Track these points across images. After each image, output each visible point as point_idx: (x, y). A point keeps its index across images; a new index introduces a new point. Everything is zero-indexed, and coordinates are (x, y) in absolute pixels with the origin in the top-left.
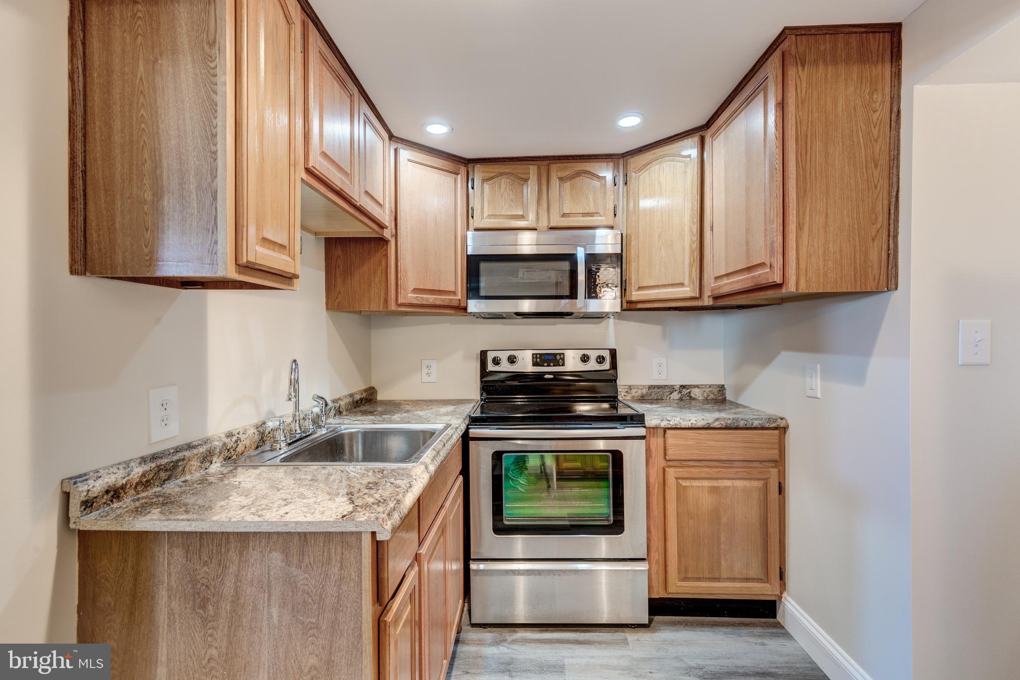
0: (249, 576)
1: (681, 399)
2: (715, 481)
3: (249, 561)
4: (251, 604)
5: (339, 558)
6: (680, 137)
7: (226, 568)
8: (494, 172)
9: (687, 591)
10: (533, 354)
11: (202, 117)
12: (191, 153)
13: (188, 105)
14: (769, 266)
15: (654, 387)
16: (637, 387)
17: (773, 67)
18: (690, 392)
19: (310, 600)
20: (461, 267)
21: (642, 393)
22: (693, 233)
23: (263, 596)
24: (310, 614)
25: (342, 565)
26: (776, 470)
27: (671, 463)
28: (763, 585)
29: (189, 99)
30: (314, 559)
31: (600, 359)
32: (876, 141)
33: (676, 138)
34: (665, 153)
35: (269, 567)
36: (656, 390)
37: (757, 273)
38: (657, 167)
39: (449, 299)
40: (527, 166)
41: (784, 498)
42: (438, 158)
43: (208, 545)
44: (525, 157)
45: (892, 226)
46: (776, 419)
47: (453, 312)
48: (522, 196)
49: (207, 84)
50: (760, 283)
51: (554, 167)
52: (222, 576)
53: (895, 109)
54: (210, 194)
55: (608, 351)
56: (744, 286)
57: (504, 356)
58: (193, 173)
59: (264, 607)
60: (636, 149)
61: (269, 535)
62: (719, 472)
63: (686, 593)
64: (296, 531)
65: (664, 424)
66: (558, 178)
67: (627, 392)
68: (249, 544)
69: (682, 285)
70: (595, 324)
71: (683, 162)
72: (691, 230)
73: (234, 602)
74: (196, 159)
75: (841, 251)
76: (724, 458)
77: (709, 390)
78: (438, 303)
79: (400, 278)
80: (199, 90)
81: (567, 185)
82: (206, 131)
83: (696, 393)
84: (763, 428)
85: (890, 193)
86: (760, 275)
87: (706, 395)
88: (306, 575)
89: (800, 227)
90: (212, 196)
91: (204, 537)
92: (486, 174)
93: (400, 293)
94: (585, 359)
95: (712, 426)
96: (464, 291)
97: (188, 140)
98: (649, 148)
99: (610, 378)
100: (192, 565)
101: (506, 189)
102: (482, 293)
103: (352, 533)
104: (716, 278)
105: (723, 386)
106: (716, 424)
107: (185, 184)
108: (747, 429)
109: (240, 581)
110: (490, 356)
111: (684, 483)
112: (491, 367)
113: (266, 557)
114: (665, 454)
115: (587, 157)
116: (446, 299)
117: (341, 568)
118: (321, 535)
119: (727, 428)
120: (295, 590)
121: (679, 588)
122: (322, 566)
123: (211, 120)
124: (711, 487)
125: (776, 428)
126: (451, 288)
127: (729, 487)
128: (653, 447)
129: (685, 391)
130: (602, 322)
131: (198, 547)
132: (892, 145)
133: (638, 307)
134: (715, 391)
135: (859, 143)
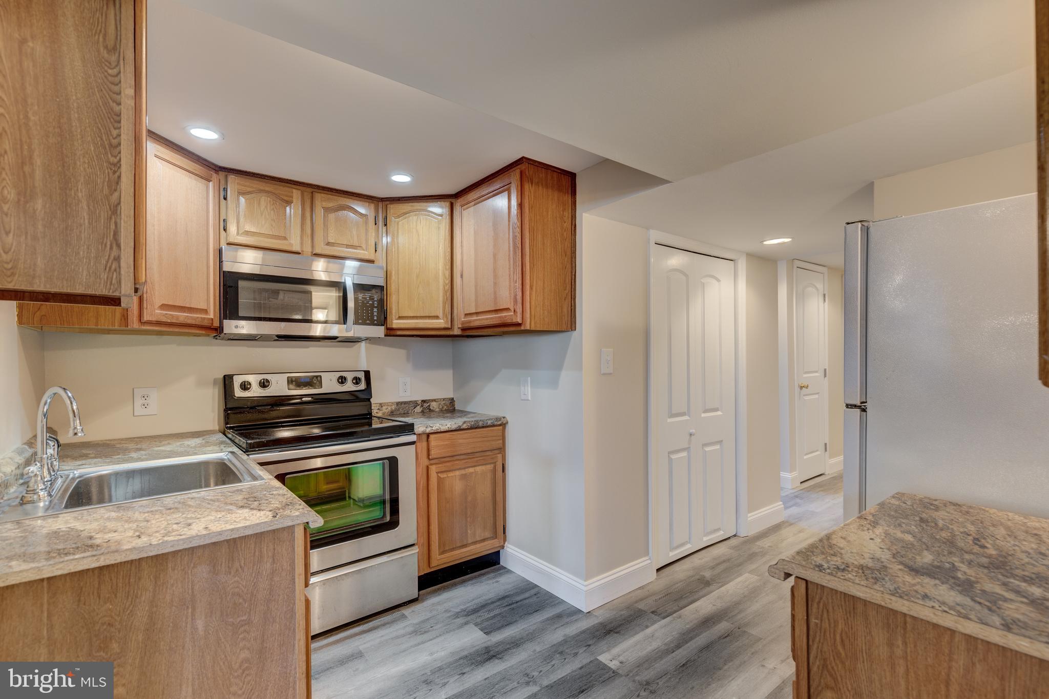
0: (168, 598)
1: (422, 412)
2: (463, 470)
3: (168, 583)
4: (171, 624)
5: (270, 554)
6: (433, 198)
7: (136, 597)
8: (251, 187)
9: (445, 562)
10: (288, 378)
11: (96, 123)
12: (80, 158)
13: (75, 104)
14: (513, 311)
15: (402, 403)
16: (387, 404)
17: (514, 177)
18: (429, 406)
19: (241, 601)
20: (214, 283)
21: (392, 409)
22: (446, 278)
23: (186, 612)
24: (241, 613)
25: (274, 560)
26: (501, 455)
27: (432, 462)
28: (494, 541)
29: (77, 99)
30: (245, 561)
31: (357, 381)
32: (566, 240)
33: (431, 198)
34: (422, 208)
35: (193, 582)
36: (403, 405)
37: (504, 314)
38: (415, 218)
39: (201, 318)
40: (290, 190)
41: (505, 474)
42: (188, 159)
43: (111, 580)
44: (288, 180)
45: (573, 292)
46: (501, 418)
47: (204, 332)
48: (285, 218)
49: (103, 89)
50: (506, 322)
51: (318, 196)
52: (131, 608)
53: (574, 223)
54: (108, 207)
55: (363, 372)
56: (492, 323)
57: (253, 379)
58: (82, 180)
59: (187, 623)
60: (396, 197)
61: (193, 551)
62: (466, 462)
63: (445, 563)
64: (232, 537)
65: (428, 430)
66: (323, 208)
67: (379, 409)
68: (167, 566)
69: (437, 317)
70: (347, 347)
71: (437, 219)
72: (444, 275)
73: (148, 630)
74: (86, 166)
75: (551, 305)
76: (469, 451)
77: (443, 402)
78: (189, 322)
79: (147, 292)
80: (92, 92)
81: (332, 216)
82: (102, 139)
83: (434, 405)
84: (494, 426)
85: (572, 272)
86: (505, 316)
87: (441, 407)
88: (236, 578)
89: (531, 288)
90: (111, 210)
91: (105, 572)
92: (243, 187)
93: (146, 309)
94: (342, 380)
95: (462, 428)
96: (217, 310)
97: (76, 143)
98: (407, 200)
99: (366, 396)
100: (87, 608)
101: (266, 207)
102: (241, 314)
103: (283, 529)
104: (466, 315)
105: (452, 399)
106: (465, 426)
107: (71, 190)
108: (483, 427)
109: (156, 606)
110: (237, 381)
111: (442, 476)
112: (239, 393)
113: (190, 574)
114: (428, 455)
115: (350, 194)
116: (198, 318)
117: (274, 562)
118: (252, 538)
119: (471, 428)
120: (224, 596)
121: (441, 561)
122: (254, 565)
123: (109, 129)
124: (462, 475)
125: (500, 425)
126: (202, 306)
127: (473, 473)
128: (419, 451)
129: (426, 405)
130: (354, 345)
131: (96, 586)
132: (572, 244)
133: (398, 334)
134: (448, 403)
135: (558, 239)
